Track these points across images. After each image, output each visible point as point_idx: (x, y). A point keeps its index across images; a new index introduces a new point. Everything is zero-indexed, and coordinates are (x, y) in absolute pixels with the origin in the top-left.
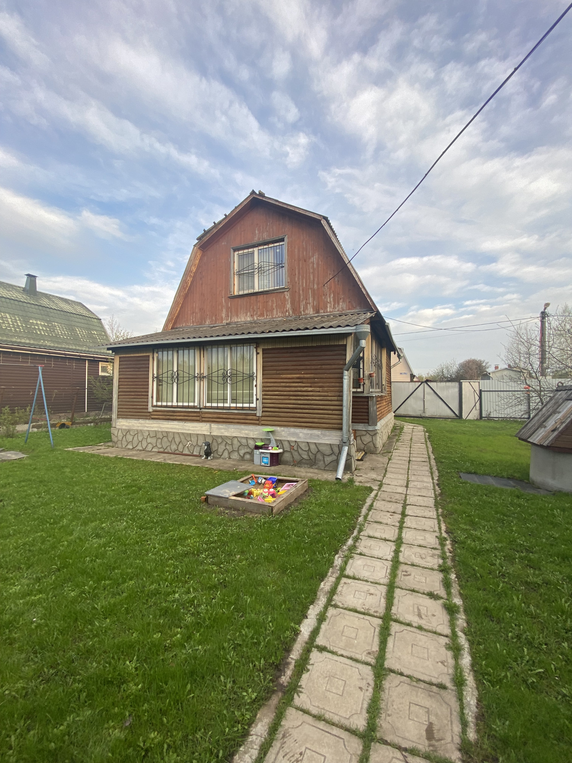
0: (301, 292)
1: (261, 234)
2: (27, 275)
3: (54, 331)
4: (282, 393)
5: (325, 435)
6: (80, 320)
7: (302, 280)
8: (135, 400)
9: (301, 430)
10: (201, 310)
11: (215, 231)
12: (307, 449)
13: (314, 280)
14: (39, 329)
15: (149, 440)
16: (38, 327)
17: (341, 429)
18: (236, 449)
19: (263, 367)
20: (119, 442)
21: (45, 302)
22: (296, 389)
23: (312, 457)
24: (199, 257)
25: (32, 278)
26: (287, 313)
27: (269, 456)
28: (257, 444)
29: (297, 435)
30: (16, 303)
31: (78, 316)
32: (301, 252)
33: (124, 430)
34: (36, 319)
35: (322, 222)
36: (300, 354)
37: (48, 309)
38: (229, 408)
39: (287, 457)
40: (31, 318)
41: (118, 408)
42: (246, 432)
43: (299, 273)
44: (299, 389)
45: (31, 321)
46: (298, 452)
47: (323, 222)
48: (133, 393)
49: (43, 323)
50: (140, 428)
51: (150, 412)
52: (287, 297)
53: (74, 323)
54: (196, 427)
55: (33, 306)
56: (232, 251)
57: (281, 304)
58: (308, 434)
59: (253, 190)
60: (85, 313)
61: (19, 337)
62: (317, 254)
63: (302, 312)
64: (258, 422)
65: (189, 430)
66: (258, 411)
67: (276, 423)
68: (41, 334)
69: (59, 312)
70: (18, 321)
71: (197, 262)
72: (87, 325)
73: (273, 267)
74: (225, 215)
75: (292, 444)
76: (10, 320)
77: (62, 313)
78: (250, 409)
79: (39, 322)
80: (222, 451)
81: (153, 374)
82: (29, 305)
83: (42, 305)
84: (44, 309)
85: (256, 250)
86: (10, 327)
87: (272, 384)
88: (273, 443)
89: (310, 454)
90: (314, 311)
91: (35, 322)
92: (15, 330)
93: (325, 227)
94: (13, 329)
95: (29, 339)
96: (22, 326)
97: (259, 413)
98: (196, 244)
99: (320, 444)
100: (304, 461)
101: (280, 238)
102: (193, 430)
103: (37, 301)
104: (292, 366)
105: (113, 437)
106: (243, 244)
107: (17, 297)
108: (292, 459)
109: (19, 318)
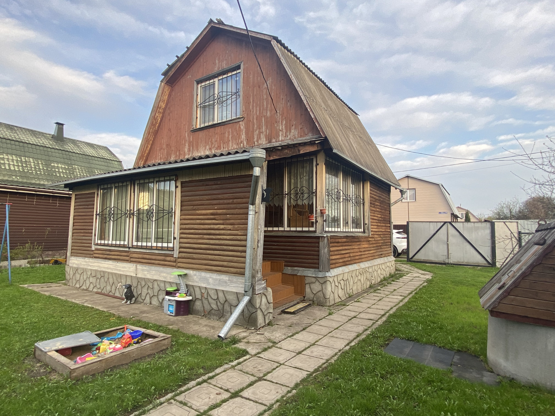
0: (255, 121)
1: (220, 64)
2: (56, 123)
3: (73, 173)
4: (197, 231)
5: (232, 282)
6: (100, 163)
7: (256, 107)
8: (84, 238)
9: (211, 274)
10: (168, 145)
11: (179, 64)
12: (216, 297)
13: (267, 107)
14: (59, 171)
15: (92, 279)
16: (59, 169)
17: (243, 274)
18: (156, 294)
19: (181, 202)
20: (71, 281)
21: (70, 147)
22: (209, 227)
23: (221, 307)
24: (167, 93)
25: (60, 125)
26: (242, 145)
27: (174, 304)
28: (168, 289)
29: (206, 280)
30: (41, 148)
31: (99, 159)
32: (256, 78)
33: (75, 268)
34: (58, 163)
35: (272, 43)
36: (214, 187)
37: (71, 154)
38: (151, 248)
39: (198, 305)
40: (54, 161)
41: (72, 246)
42: (164, 275)
43: (253, 101)
44: (212, 226)
45: (53, 165)
46: (208, 301)
47: (274, 43)
48: (82, 231)
49: (63, 166)
50: (85, 267)
51: (93, 251)
52: (242, 127)
53: (93, 166)
54: (125, 267)
55: (56, 151)
56: (195, 83)
57: (236, 135)
58: (217, 279)
59: (211, 19)
60: (106, 155)
61: (39, 179)
62: (270, 78)
63: (256, 142)
64: (174, 264)
65: (120, 270)
66: (175, 251)
67: (191, 266)
68: (60, 176)
69: (81, 156)
70: (40, 165)
71: (166, 97)
72: (106, 167)
73: (231, 96)
74: (187, 48)
75: (203, 291)
76: (32, 164)
77: (84, 156)
78: (168, 249)
79: (60, 166)
80: (145, 295)
81: (97, 212)
82: (53, 150)
83: (65, 150)
84: (67, 153)
85: (216, 80)
86: (31, 170)
87: (189, 222)
88: (183, 289)
89: (219, 304)
90: (266, 140)
91: (56, 165)
92: (36, 173)
93: (275, 48)
94: (34, 172)
95: (48, 180)
96: (43, 169)
97: (176, 254)
98: (163, 79)
99: (227, 292)
100: (213, 312)
101: (237, 65)
102: (123, 271)
103: (62, 146)
104: (207, 200)
105: (67, 275)
106: (205, 75)
107: (43, 143)
108: (202, 309)
109: (41, 162)
